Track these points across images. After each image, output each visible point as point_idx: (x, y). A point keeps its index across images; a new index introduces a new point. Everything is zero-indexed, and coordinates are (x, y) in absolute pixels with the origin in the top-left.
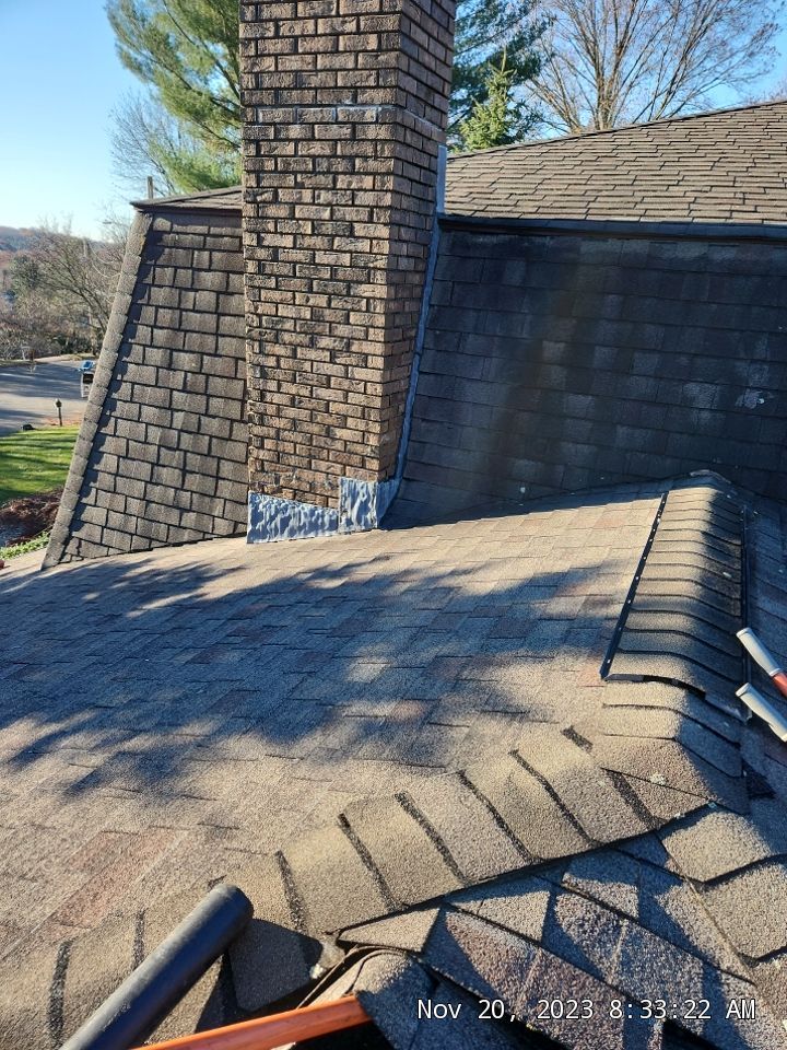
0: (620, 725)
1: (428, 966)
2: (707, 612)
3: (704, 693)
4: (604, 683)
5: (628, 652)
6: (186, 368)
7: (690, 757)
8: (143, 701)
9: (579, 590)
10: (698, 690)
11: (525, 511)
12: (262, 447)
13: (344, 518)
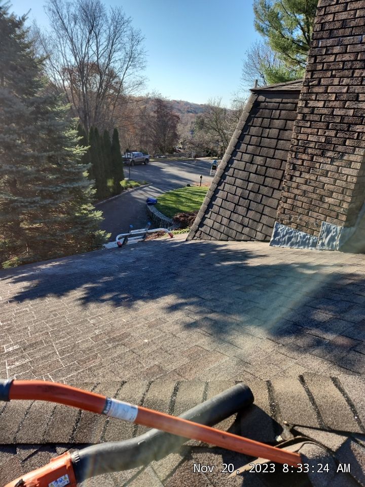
6: (258, 163)
8: (218, 300)
12: (286, 202)
13: (320, 242)
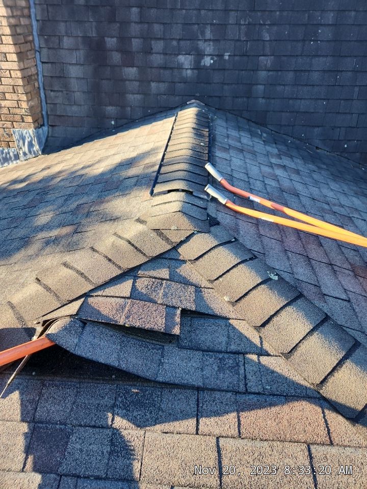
0: (158, 212)
1: (81, 319)
2: (194, 161)
3: (192, 192)
4: (152, 198)
5: (161, 183)
7: (186, 216)
9: (142, 163)
10: (190, 191)
11: (115, 133)
13: (21, 152)
